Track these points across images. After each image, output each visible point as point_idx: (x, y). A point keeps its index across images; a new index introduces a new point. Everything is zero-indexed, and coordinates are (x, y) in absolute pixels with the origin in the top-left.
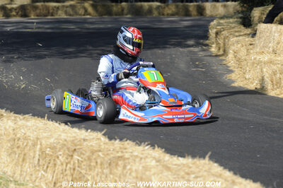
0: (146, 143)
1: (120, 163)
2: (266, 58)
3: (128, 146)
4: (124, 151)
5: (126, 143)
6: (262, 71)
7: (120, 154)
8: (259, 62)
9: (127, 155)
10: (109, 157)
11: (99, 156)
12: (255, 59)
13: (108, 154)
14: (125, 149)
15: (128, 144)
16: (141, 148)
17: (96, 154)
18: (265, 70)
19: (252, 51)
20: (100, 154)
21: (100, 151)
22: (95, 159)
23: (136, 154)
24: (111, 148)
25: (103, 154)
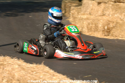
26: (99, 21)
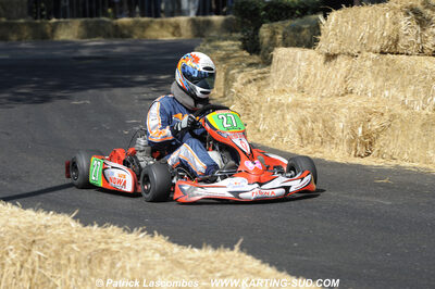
0: (141, 229)
1: (105, 258)
2: (289, 99)
3: (113, 234)
4: (109, 241)
5: (109, 229)
6: (283, 119)
7: (103, 246)
8: (280, 106)
9: (114, 247)
10: (88, 251)
11: (72, 249)
12: (272, 100)
13: (85, 247)
14: (110, 238)
15: (113, 230)
16: (133, 236)
17: (67, 246)
18: (288, 117)
19: (266, 90)
20: (74, 246)
21: (73, 242)
22: (66, 254)
23: (127, 244)
24: (89, 236)
25: (79, 247)
26: (335, 110)
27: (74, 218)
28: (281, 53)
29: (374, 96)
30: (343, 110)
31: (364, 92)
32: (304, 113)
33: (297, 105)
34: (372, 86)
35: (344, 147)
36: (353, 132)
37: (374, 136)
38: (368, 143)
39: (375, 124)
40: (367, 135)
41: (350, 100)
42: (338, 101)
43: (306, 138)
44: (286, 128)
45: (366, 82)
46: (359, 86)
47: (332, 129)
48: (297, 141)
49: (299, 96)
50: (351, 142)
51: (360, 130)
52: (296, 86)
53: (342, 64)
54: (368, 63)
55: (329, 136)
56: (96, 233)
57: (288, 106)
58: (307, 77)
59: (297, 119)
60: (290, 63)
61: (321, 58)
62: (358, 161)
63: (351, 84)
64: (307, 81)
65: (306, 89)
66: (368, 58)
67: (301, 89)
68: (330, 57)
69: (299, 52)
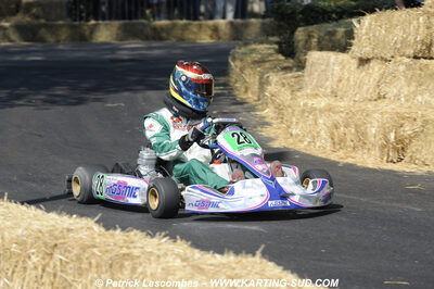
0: (163, 234)
1: (126, 263)
2: (322, 103)
3: (136, 239)
4: (131, 245)
5: (132, 233)
6: (316, 124)
7: (125, 251)
8: (313, 110)
9: (136, 252)
10: (109, 255)
11: (93, 254)
12: (305, 105)
13: (107, 251)
14: (132, 242)
15: (136, 235)
16: (155, 241)
17: (89, 250)
18: (321, 121)
19: (299, 94)
20: (95, 250)
21: (94, 246)
22: (87, 259)
23: (149, 249)
24: (111, 241)
25: (100, 251)
26: (367, 115)
27: (97, 222)
28: (314, 57)
29: (407, 101)
30: (376, 115)
31: (397, 97)
32: (337, 117)
33: (330, 109)
34: (405, 91)
35: (376, 152)
36: (386, 138)
37: (407, 141)
38: (401, 148)
39: (408, 130)
40: (399, 140)
41: (382, 104)
42: (370, 106)
43: (338, 143)
44: (318, 133)
45: (399, 87)
46: (392, 91)
47: (364, 134)
48: (329, 146)
49: (332, 101)
50: (383, 147)
51: (392, 136)
52: (329, 90)
53: (375, 68)
54: (402, 68)
55: (361, 141)
56: (117, 238)
57: (321, 111)
58: (340, 81)
59: (329, 124)
60: (323, 67)
61: (354, 63)
62: (390, 166)
63: (384, 89)
64: (340, 85)
65: (339, 93)
66: (401, 63)
67: (334, 94)
68: (363, 61)
69: (332, 56)
